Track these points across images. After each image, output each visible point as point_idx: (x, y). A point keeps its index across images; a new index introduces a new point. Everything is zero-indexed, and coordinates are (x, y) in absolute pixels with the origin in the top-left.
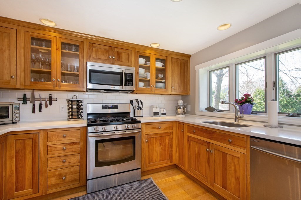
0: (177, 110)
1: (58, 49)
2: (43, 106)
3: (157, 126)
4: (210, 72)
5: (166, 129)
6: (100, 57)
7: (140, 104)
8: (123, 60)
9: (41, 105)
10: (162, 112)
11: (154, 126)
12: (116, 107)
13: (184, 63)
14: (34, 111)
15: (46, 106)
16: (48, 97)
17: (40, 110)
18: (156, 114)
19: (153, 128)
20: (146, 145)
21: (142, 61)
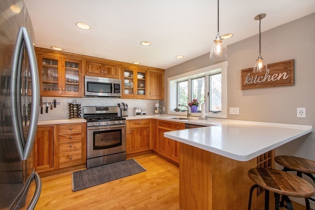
0: (154, 111)
1: (63, 66)
2: (49, 109)
3: (138, 122)
4: (177, 83)
5: (144, 124)
6: (95, 72)
7: (126, 107)
8: (112, 74)
9: (47, 108)
10: (143, 112)
11: (136, 122)
12: (106, 109)
13: (160, 76)
14: (42, 113)
15: (52, 109)
16: (53, 102)
17: (47, 112)
18: (138, 114)
19: (135, 124)
20: (130, 135)
21: (127, 74)
